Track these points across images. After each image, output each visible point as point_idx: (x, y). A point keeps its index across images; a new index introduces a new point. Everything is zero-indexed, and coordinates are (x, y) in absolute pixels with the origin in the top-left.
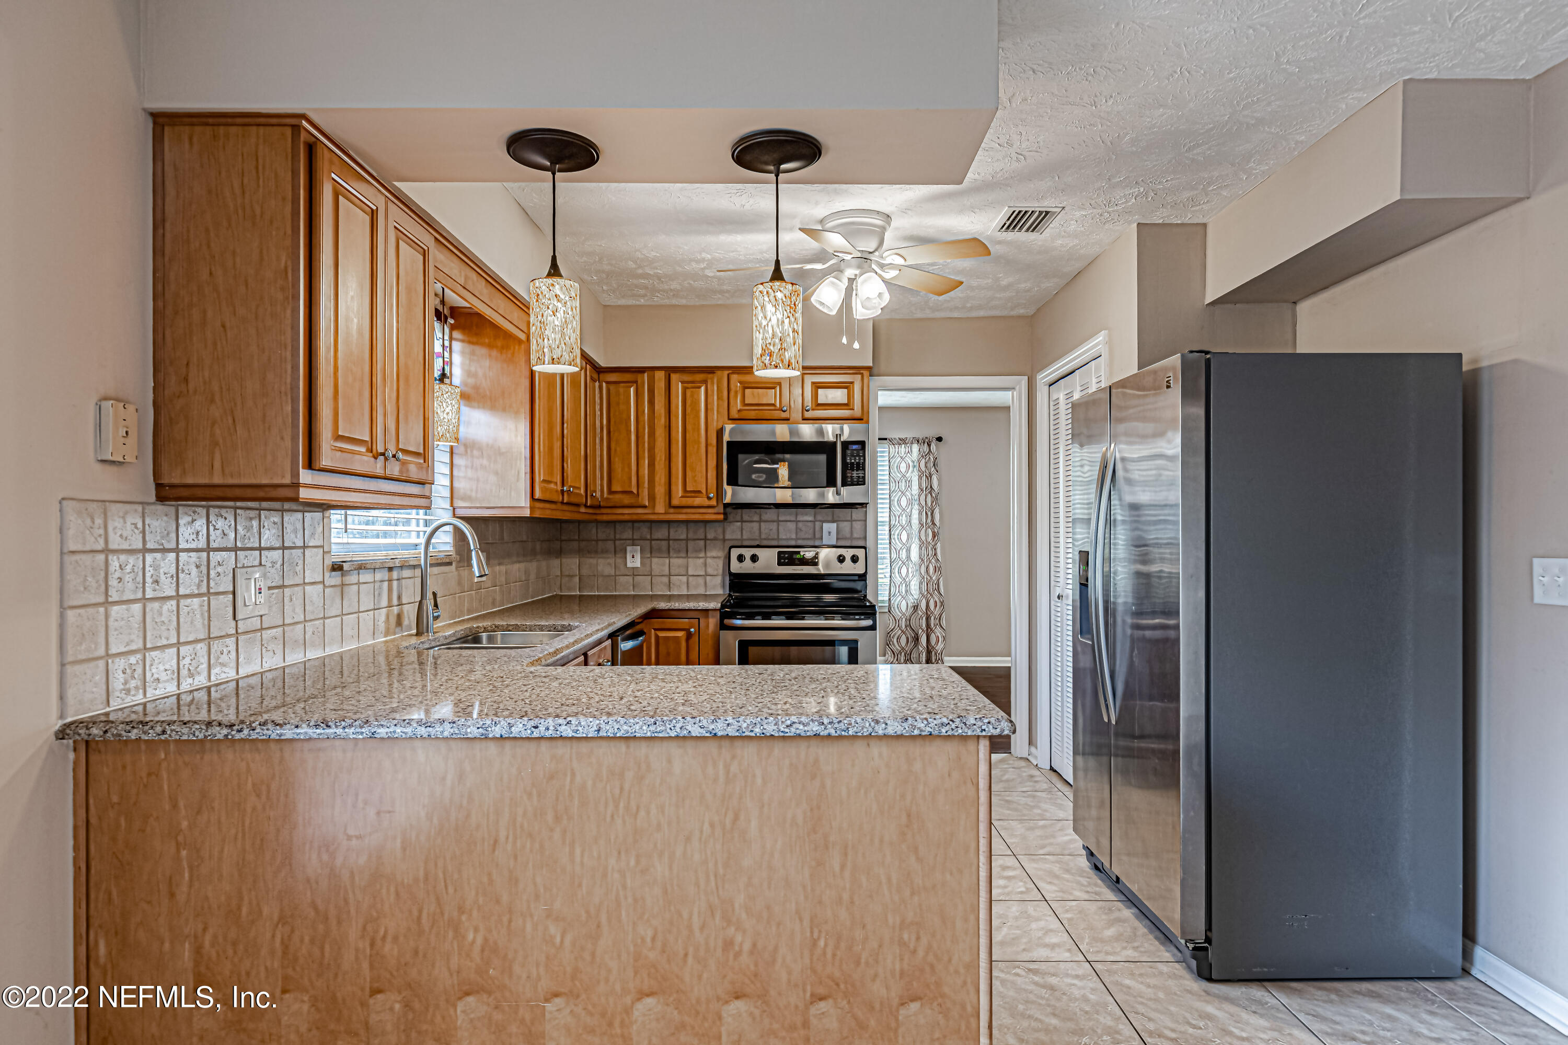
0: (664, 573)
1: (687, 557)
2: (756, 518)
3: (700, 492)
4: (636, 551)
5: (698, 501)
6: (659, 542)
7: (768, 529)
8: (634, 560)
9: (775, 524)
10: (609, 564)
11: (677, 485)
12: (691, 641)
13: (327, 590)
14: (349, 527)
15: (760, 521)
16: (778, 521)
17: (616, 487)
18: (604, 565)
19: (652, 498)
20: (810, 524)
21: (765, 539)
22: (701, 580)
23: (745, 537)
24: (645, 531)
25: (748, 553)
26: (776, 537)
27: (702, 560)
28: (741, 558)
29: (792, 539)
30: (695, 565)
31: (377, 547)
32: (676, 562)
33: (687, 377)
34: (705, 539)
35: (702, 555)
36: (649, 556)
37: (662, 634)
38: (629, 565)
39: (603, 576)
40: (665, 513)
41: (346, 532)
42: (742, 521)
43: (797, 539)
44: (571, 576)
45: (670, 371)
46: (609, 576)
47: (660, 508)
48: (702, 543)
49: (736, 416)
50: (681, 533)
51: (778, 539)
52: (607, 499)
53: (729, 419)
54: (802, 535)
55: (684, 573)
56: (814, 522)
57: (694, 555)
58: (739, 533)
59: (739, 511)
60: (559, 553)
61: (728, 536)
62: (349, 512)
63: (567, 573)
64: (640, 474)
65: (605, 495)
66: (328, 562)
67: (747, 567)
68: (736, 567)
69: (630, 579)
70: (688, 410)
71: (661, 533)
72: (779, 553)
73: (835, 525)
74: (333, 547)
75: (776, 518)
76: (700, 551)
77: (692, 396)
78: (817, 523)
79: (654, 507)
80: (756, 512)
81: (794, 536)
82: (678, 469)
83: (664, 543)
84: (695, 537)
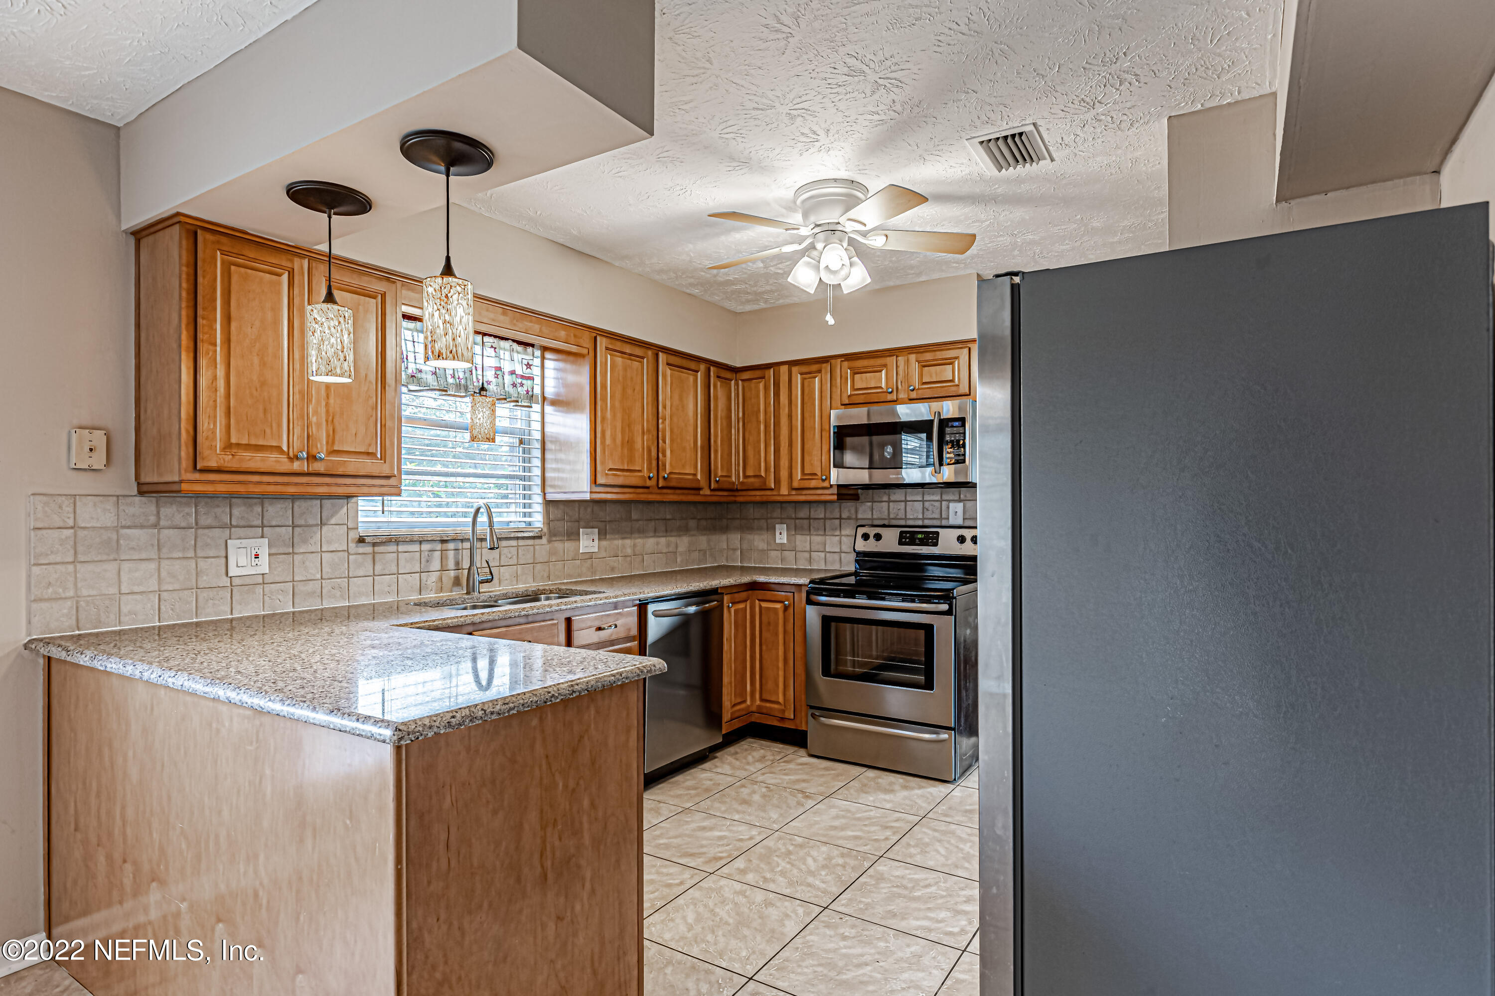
0: (806, 549)
1: (825, 535)
2: (885, 498)
3: (815, 474)
4: (783, 529)
5: (813, 484)
6: (801, 521)
7: (897, 509)
8: (782, 536)
9: (903, 504)
10: (763, 540)
11: (797, 469)
12: (787, 613)
13: (351, 557)
14: (386, 509)
15: (889, 501)
16: (906, 501)
17: (750, 472)
18: (759, 541)
19: (777, 481)
20: (937, 504)
21: (893, 519)
22: (836, 556)
23: (875, 517)
24: (790, 511)
25: (872, 532)
26: (904, 517)
27: (837, 538)
28: (866, 537)
29: (920, 519)
30: (832, 543)
31: (432, 525)
32: (817, 539)
33: (805, 369)
34: (840, 518)
35: (838, 533)
36: (793, 533)
37: (764, 605)
38: (778, 541)
39: (758, 550)
40: (789, 495)
41: (383, 513)
42: (873, 502)
43: (923, 519)
44: (735, 550)
45: (792, 363)
46: (763, 551)
47: (784, 490)
48: (837, 522)
49: (847, 402)
50: (819, 513)
51: (906, 519)
52: (742, 483)
53: (842, 405)
54: (928, 515)
55: (822, 550)
56: (941, 501)
57: (829, 533)
58: (870, 513)
59: (871, 491)
60: (725, 529)
61: (860, 516)
62: (385, 498)
63: (731, 547)
64: (768, 459)
65: (741, 480)
66: (353, 535)
67: (871, 546)
68: (861, 545)
69: (778, 553)
70: (806, 398)
71: (803, 513)
72: (901, 533)
73: (961, 504)
74: (360, 525)
75: (903, 499)
76: (836, 529)
77: (809, 386)
78: (944, 503)
79: (779, 489)
80: (885, 493)
81: (921, 516)
82: (797, 454)
83: (806, 522)
84: (832, 517)
